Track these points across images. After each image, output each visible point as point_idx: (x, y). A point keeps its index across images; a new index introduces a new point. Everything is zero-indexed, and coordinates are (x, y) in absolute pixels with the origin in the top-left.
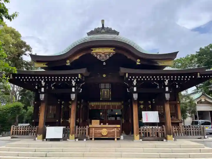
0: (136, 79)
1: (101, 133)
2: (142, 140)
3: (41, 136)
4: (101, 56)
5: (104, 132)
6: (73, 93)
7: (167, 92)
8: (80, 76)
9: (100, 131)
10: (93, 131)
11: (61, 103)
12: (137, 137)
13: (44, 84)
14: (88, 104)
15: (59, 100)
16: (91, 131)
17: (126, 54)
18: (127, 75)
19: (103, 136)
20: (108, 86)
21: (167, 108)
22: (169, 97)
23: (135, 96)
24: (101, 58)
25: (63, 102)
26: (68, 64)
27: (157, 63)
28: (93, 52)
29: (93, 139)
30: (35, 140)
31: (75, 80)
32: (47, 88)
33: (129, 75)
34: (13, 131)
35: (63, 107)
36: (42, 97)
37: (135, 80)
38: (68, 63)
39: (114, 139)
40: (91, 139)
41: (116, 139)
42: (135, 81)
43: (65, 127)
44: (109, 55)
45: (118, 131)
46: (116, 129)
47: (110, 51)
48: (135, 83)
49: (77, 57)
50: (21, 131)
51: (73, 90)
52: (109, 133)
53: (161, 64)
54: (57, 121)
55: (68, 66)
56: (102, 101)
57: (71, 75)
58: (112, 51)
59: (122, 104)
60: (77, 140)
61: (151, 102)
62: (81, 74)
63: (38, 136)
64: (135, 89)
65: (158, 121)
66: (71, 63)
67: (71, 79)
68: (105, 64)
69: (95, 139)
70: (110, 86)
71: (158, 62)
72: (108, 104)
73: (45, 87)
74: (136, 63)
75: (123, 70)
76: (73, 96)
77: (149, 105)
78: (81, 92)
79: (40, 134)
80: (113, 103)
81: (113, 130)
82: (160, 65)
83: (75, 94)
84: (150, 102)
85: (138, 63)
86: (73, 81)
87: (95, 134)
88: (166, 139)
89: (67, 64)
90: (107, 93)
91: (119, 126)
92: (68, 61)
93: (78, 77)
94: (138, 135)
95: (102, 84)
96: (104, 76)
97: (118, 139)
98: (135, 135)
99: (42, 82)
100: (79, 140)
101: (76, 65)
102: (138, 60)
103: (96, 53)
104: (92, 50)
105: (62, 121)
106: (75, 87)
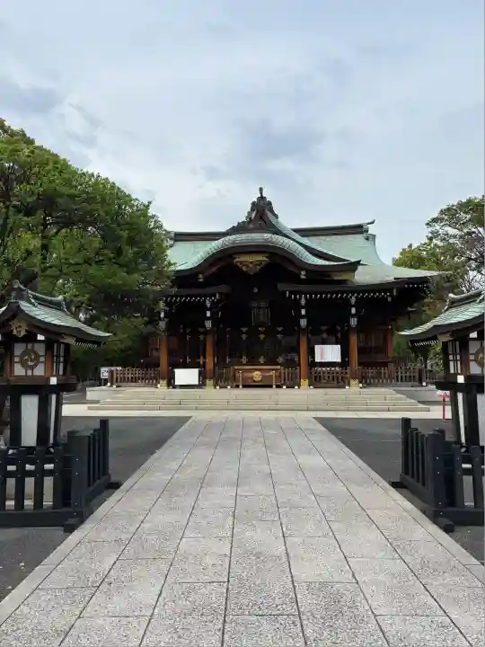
1: (252, 378)
2: (313, 388)
3: (163, 383)
4: (247, 266)
5: (257, 375)
6: (208, 319)
7: (353, 316)
8: (217, 296)
9: (251, 374)
10: (240, 374)
11: (185, 331)
12: (304, 383)
15: (181, 327)
16: (237, 375)
17: (285, 264)
18: (288, 292)
19: (255, 381)
20: (263, 303)
21: (354, 340)
22: (356, 323)
23: (303, 322)
24: (248, 270)
25: (189, 330)
26: (201, 280)
27: (330, 276)
28: (237, 260)
29: (241, 386)
30: (156, 387)
31: (211, 300)
33: (291, 293)
34: (117, 378)
35: (189, 338)
38: (201, 278)
39: (271, 386)
40: (238, 386)
41: (274, 387)
42: (303, 299)
43: (200, 370)
44: (260, 265)
45: (278, 374)
46: (273, 372)
47: (262, 258)
48: (303, 302)
49: (214, 269)
50: (130, 376)
51: (208, 314)
52: (263, 377)
53: (336, 278)
55: (201, 282)
57: (206, 295)
58: (265, 259)
60: (218, 387)
62: (220, 294)
63: (161, 382)
64: (303, 312)
65: (339, 360)
66: (205, 278)
69: (244, 386)
70: (268, 304)
73: (165, 311)
74: (300, 276)
75: (281, 287)
76: (208, 324)
78: (220, 316)
79: (163, 379)
81: (271, 373)
83: (210, 321)
84: (339, 328)
85: (303, 277)
86: (208, 302)
87: (243, 379)
88: (349, 385)
89: (199, 280)
90: (264, 315)
91: (278, 367)
92: (201, 276)
93: (215, 296)
94: (307, 381)
95: (252, 302)
96: (256, 290)
97: (278, 386)
98: (302, 380)
100: (220, 387)
101: (212, 280)
102: (303, 273)
103: (241, 263)
104: (235, 258)
105: (188, 360)
106: (210, 309)
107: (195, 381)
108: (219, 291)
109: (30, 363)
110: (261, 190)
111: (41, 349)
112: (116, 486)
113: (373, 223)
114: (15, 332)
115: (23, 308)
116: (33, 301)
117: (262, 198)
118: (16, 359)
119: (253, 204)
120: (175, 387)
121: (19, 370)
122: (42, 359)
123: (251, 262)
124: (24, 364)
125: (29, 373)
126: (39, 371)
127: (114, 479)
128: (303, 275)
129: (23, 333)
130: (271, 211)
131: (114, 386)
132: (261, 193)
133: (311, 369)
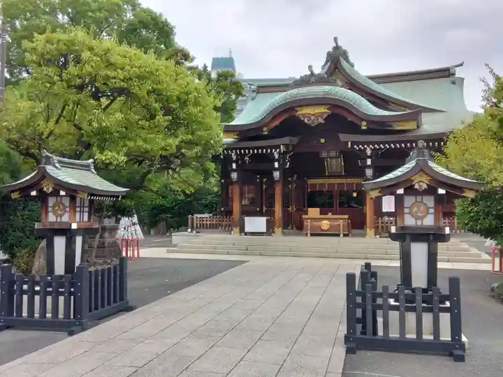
1: (320, 227)
2: (379, 237)
3: (236, 230)
4: (309, 119)
5: (325, 224)
6: (276, 169)
8: (282, 148)
9: (319, 223)
10: (308, 224)
11: (261, 180)
12: (370, 232)
13: (235, 157)
14: (306, 182)
15: (258, 177)
16: (305, 224)
17: (346, 114)
18: (350, 143)
19: (322, 230)
20: (333, 153)
23: (369, 173)
24: (310, 122)
25: (265, 180)
26: (266, 133)
27: (391, 126)
28: (299, 112)
30: (231, 234)
31: (278, 151)
32: (240, 163)
33: (353, 143)
34: (197, 224)
35: (265, 188)
36: (234, 176)
38: (265, 131)
39: (338, 235)
40: (306, 235)
41: (342, 235)
42: (368, 149)
43: (269, 218)
44: (321, 117)
45: (346, 224)
46: (341, 221)
47: (323, 110)
50: (208, 223)
51: (276, 165)
52: (331, 226)
53: (398, 128)
54: (258, 209)
55: (266, 135)
56: (329, 177)
57: (271, 147)
58: (326, 111)
62: (284, 145)
63: (234, 229)
64: (369, 162)
66: (270, 131)
67: (271, 151)
69: (312, 235)
70: (338, 154)
72: (341, 181)
73: (236, 162)
75: (343, 137)
76: (277, 175)
78: (288, 166)
79: (236, 226)
80: (349, 180)
83: (279, 172)
85: (363, 128)
87: (311, 227)
89: (264, 133)
90: (337, 164)
91: (346, 217)
92: (265, 129)
93: (279, 148)
94: (373, 230)
96: (323, 141)
97: (345, 235)
98: (368, 230)
99: (233, 154)
101: (278, 133)
102: (364, 123)
103: (303, 115)
104: (297, 111)
105: (264, 209)
106: (278, 161)
107: (263, 229)
108: (283, 143)
109: (59, 212)
110: (335, 39)
111: (67, 201)
112: (129, 309)
113: (461, 65)
114: (45, 189)
115: (48, 171)
116: (57, 165)
117: (337, 48)
118: (50, 209)
119: (329, 54)
120: (246, 234)
121: (52, 218)
122: (68, 209)
123: (313, 115)
124: (55, 213)
125: (59, 220)
126: (65, 218)
127: (130, 304)
128: (364, 126)
129: (51, 190)
130: (347, 59)
131: (194, 232)
132: (336, 43)
133: (378, 219)
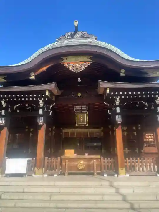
0: (119, 97)
1: (76, 166)
2: (129, 175)
4: (74, 66)
6: (41, 116)
8: (47, 93)
9: (76, 163)
10: (67, 164)
11: (29, 130)
12: (122, 171)
13: (5, 105)
14: (61, 131)
15: (27, 127)
16: (63, 164)
18: (108, 90)
19: (79, 170)
20: (84, 108)
23: (119, 119)
24: (74, 69)
25: (32, 130)
26: (33, 77)
28: (65, 61)
29: (67, 174)
31: (43, 99)
32: (9, 110)
35: (32, 135)
36: (2, 121)
37: (117, 99)
39: (93, 174)
40: (64, 174)
41: (95, 174)
44: (84, 65)
46: (95, 161)
48: (117, 102)
49: (44, 69)
51: (41, 112)
52: (86, 166)
55: (32, 80)
56: (78, 128)
59: (102, 131)
60: (46, 175)
61: (136, 129)
62: (50, 91)
64: (118, 110)
66: (36, 76)
67: (37, 98)
68: (80, 81)
69: (70, 174)
70: (87, 109)
71: (148, 73)
72: (85, 130)
73: (6, 109)
74: (119, 74)
75: (102, 84)
77: (134, 132)
78: (50, 114)
80: (91, 130)
81: (92, 163)
82: (151, 76)
83: (42, 118)
84: (134, 128)
85: (122, 75)
86: (41, 101)
89: (31, 78)
90: (84, 118)
91: (98, 157)
92: (32, 74)
93: (45, 94)
94: (124, 169)
95: (76, 106)
96: (79, 95)
97: (98, 174)
98: (120, 169)
99: (3, 102)
100: (48, 175)
101: (43, 79)
102: (123, 71)
104: (63, 60)
106: (43, 108)
107: (24, 170)
123: (77, 63)
128: (122, 73)
133: (126, 159)
